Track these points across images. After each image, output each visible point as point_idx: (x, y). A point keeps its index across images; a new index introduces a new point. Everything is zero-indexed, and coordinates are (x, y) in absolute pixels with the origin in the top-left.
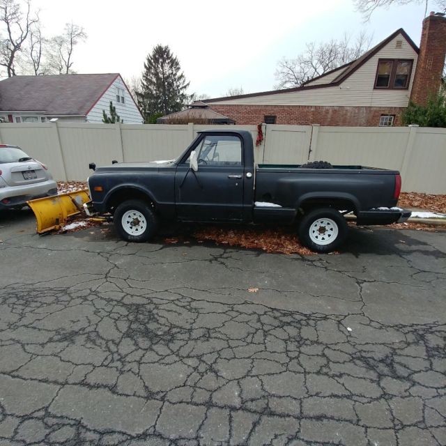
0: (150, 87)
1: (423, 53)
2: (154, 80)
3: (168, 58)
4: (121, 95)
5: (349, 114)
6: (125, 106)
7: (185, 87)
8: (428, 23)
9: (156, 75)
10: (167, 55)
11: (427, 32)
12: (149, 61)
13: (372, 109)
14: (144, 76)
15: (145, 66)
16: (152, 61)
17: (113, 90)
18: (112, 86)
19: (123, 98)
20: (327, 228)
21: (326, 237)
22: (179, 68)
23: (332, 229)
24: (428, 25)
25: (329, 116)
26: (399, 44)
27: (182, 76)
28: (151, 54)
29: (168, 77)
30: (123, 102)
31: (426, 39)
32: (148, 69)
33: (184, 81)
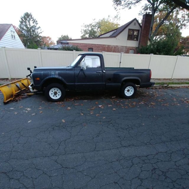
0: (23, 31)
1: (143, 28)
2: (25, 28)
3: (32, 18)
4: (13, 35)
5: (120, 49)
6: (16, 40)
7: (41, 33)
8: (145, 16)
9: (26, 26)
10: (31, 17)
11: (144, 20)
12: (22, 19)
13: (127, 47)
14: (19, 26)
15: (20, 21)
16: (23, 19)
17: (9, 32)
18: (9, 30)
19: (14, 36)
20: (130, 90)
21: (129, 93)
22: (37, 24)
23: (131, 91)
24: (145, 17)
25: (113, 49)
26: (135, 24)
27: (39, 27)
28: (23, 16)
29: (32, 27)
30: (15, 38)
31: (144, 22)
32: (22, 22)
33: (41, 30)
